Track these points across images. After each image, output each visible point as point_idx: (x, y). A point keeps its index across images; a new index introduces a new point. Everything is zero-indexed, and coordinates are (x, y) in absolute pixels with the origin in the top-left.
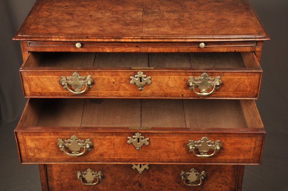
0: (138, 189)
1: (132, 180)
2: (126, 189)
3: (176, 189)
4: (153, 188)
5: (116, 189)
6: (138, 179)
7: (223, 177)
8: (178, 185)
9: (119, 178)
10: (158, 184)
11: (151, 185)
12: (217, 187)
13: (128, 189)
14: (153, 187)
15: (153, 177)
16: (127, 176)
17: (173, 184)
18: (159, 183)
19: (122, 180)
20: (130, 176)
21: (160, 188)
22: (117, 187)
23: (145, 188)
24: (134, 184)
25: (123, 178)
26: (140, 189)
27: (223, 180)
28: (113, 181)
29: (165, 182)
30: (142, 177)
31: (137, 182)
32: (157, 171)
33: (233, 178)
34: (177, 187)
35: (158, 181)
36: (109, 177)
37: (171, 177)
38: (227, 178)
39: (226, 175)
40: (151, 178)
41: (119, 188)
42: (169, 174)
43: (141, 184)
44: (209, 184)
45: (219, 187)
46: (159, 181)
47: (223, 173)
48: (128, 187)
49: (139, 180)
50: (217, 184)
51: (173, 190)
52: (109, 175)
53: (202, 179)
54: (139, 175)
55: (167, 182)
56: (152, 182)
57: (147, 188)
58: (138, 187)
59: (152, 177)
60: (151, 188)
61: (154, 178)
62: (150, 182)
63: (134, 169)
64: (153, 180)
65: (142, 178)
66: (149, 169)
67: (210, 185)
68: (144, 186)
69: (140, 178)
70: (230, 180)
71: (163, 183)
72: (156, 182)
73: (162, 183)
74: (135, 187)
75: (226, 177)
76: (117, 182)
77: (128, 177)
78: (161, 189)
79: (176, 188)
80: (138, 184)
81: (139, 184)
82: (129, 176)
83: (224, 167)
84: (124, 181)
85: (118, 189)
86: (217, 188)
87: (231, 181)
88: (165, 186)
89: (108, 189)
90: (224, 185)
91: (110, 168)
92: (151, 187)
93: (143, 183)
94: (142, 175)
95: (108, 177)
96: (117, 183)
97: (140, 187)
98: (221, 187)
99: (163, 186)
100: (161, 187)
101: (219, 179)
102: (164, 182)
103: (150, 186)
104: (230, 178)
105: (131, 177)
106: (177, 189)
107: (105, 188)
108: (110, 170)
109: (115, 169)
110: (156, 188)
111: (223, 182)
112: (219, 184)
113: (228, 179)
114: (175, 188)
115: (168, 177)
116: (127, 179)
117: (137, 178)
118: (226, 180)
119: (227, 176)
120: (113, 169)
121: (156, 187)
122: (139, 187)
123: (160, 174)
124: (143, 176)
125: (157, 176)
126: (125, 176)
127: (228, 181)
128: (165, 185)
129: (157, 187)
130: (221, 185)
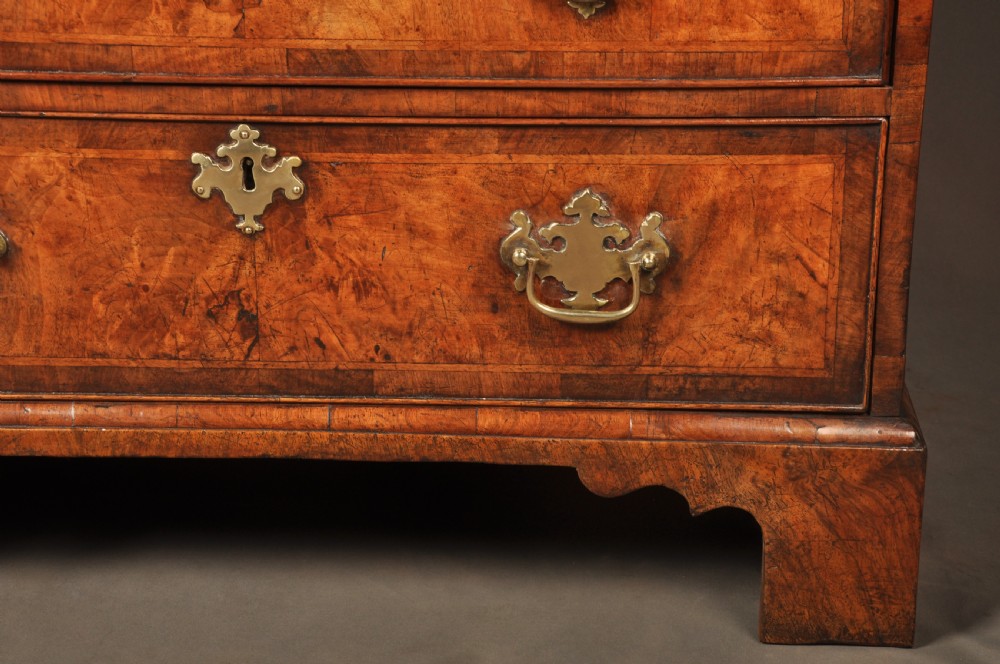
0: (237, 351)
1: (199, 282)
2: (156, 356)
3: (482, 356)
4: (334, 349)
5: (94, 355)
6: (235, 278)
7: (779, 258)
8: (495, 323)
9: (111, 266)
10: (364, 315)
11: (319, 320)
12: (743, 339)
13: (171, 358)
14: (335, 340)
15: (332, 258)
16: (165, 254)
17: (462, 319)
18: (371, 310)
19: (133, 280)
20: (180, 248)
21: (377, 349)
22: (100, 339)
23: (279, 345)
24: (210, 314)
25: (137, 263)
26: (247, 356)
27: (778, 283)
28: (70, 292)
29: (406, 303)
30: (261, 258)
31: (226, 302)
32: (358, 212)
33: (842, 272)
34: (485, 340)
35: (361, 289)
36: (42, 253)
37: (446, 263)
38: (805, 265)
39: (796, 244)
40: (317, 271)
41: (111, 346)
42: (428, 235)
43: (255, 317)
44: (691, 316)
45: (756, 339)
46: (367, 293)
47: (777, 228)
48: (168, 340)
49: (242, 283)
50: (743, 316)
51: (460, 362)
52: (46, 243)
53: (644, 272)
54: (234, 245)
55: (424, 303)
56: (326, 301)
57: (293, 349)
58: (236, 337)
59: (323, 264)
60: (318, 350)
61: (340, 267)
62: (313, 298)
63: (206, 195)
64: (333, 286)
65: (262, 265)
66: (303, 198)
67: (697, 326)
68: (275, 332)
69: (248, 265)
70: (825, 287)
71: (394, 310)
72: (353, 298)
73: (388, 309)
74: (213, 336)
75: (798, 257)
76: (96, 299)
77: (169, 260)
78: (387, 357)
79: (482, 346)
80: (239, 318)
81: (243, 313)
82: (172, 251)
83: (779, 183)
84: (146, 289)
85: (104, 355)
86: (746, 348)
87: (833, 291)
88: (410, 334)
89: (37, 349)
90: (790, 325)
91: (49, 187)
92: (318, 341)
93: (268, 306)
94: (259, 247)
95: (35, 259)
96: (101, 307)
97: (248, 343)
98: (766, 338)
99: (396, 334)
100: (383, 343)
101: (754, 279)
102: (400, 297)
103: (314, 333)
104: (821, 267)
105: (186, 256)
106: (488, 355)
107: (19, 346)
108: (49, 202)
109: (80, 196)
110: (352, 345)
111: (783, 297)
112: (754, 314)
113: (812, 275)
114: (476, 350)
115: (427, 258)
116: (165, 274)
117: (229, 271)
118: (803, 283)
119: (805, 253)
120: (70, 198)
121: (351, 337)
122: (244, 338)
123: (376, 238)
124: (268, 249)
125: (352, 255)
126: (148, 249)
127: (816, 296)
128: (411, 326)
129: (359, 338)
130: (766, 320)
